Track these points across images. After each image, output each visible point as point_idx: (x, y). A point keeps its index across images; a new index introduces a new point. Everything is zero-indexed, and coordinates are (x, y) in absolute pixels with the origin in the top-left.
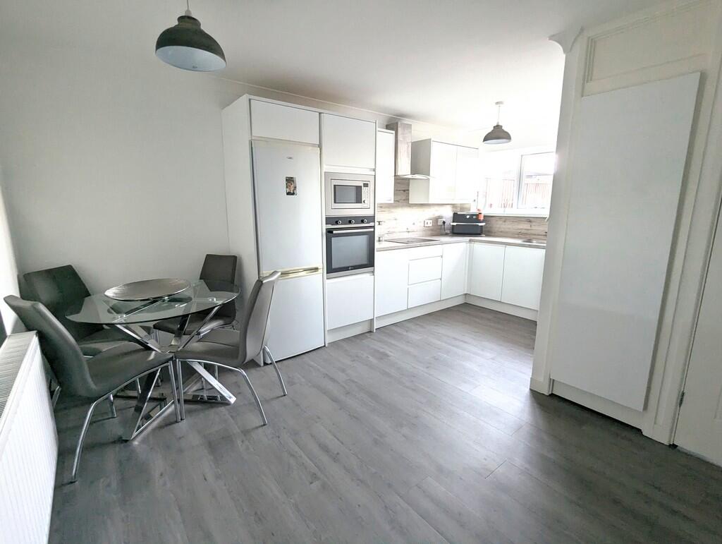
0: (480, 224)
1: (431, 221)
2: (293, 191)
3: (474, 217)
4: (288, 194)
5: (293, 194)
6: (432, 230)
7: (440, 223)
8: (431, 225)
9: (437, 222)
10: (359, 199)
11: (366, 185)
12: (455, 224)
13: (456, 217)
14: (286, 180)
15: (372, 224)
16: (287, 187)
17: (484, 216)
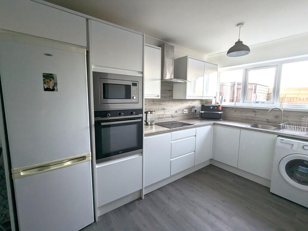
0: (220, 113)
1: (187, 110)
2: (54, 87)
3: (216, 108)
4: (46, 90)
5: (53, 90)
6: (188, 115)
7: (193, 111)
8: (187, 112)
9: (191, 110)
10: (128, 96)
11: (134, 85)
12: (203, 112)
13: (203, 107)
14: (44, 76)
15: (140, 115)
16: (45, 83)
17: (222, 107)
